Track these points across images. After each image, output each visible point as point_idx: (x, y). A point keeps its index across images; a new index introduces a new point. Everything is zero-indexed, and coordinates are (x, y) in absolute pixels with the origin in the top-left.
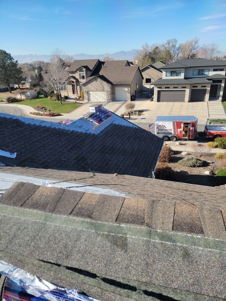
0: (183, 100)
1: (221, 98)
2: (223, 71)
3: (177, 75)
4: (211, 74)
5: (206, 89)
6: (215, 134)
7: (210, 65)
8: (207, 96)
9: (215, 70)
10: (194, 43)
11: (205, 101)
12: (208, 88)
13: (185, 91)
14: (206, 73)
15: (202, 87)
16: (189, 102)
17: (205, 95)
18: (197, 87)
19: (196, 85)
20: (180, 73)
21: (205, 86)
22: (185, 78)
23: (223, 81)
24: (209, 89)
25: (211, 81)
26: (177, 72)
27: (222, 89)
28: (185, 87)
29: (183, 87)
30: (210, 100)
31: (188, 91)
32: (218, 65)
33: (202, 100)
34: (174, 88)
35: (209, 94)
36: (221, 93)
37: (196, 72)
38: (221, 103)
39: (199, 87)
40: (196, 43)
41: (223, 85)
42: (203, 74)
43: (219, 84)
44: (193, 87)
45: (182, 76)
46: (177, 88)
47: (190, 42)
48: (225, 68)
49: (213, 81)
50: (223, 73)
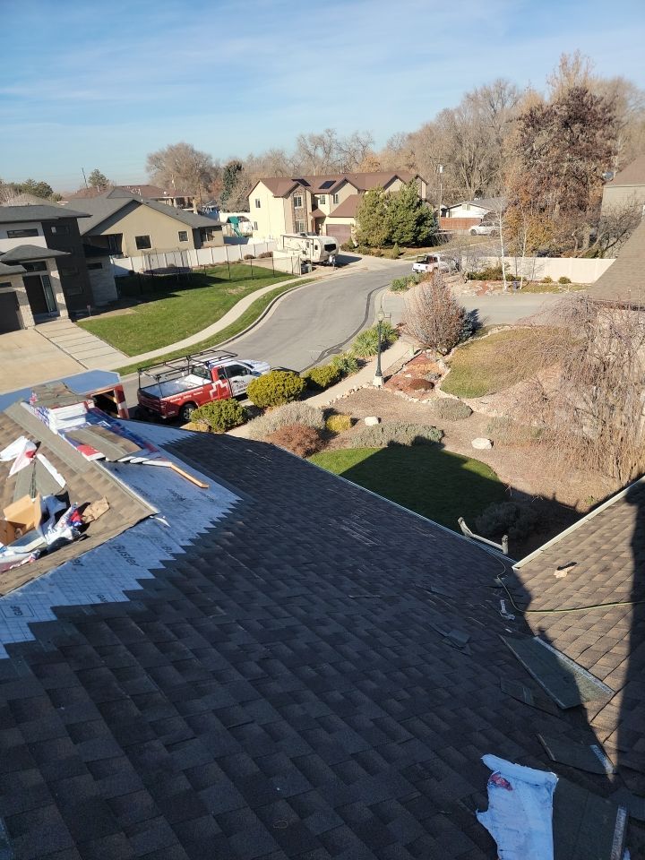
1: (64, 313)
2: (37, 235)
4: (7, 245)
5: (14, 293)
6: (179, 404)
8: (26, 312)
9: (12, 235)
11: (26, 329)
12: (19, 289)
17: (18, 309)
21: (9, 285)
23: (52, 264)
24: (23, 290)
25: (20, 268)
27: (57, 285)
30: (38, 321)
32: (17, 219)
33: (14, 325)
35: (29, 306)
36: (60, 298)
38: (73, 325)
41: (55, 274)
43: (42, 273)
48: (39, 227)
49: (25, 266)
50: (40, 241)
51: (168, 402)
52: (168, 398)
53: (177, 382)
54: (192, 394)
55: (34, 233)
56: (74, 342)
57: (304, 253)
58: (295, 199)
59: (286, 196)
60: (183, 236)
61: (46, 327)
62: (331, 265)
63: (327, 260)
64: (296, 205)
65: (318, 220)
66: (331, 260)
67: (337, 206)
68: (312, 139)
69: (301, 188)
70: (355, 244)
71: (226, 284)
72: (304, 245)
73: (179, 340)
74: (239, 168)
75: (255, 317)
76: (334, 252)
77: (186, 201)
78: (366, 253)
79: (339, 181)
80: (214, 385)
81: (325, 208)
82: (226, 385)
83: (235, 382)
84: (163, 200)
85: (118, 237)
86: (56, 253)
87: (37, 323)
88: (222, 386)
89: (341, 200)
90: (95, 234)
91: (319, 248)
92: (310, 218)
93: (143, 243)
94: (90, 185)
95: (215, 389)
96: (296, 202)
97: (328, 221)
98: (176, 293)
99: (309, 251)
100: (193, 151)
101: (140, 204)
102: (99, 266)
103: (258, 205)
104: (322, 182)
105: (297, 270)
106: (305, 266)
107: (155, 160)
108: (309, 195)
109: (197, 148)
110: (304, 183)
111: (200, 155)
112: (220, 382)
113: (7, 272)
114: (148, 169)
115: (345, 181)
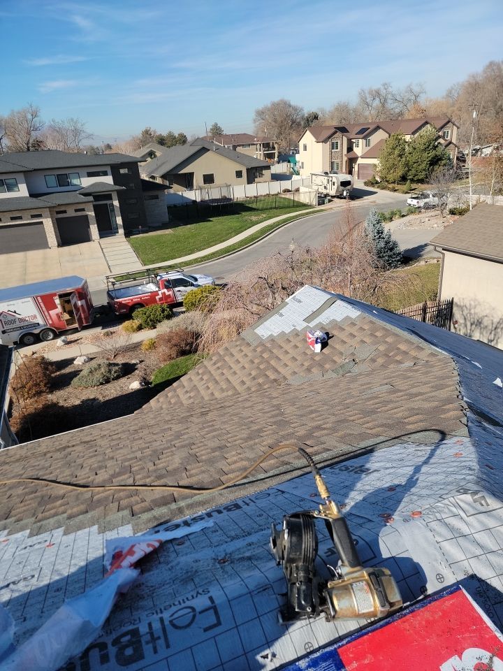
0: (44, 245)
1: (121, 231)
2: (107, 175)
3: (10, 189)
4: (86, 182)
5: (87, 216)
6: (130, 305)
7: (77, 165)
8: (94, 230)
9: (90, 175)
10: (29, 117)
11: (94, 241)
12: (90, 213)
13: (41, 223)
14: (75, 181)
15: (77, 211)
16: (59, 246)
17: (89, 227)
18: (65, 212)
19: (63, 209)
20: (16, 185)
21: (83, 210)
22: (33, 195)
23: (115, 196)
24: (93, 214)
25: (91, 198)
26: (7, 181)
27: (117, 211)
28: (40, 216)
29: (33, 216)
30: (102, 236)
31: (48, 224)
32: (93, 164)
33: (86, 238)
34: (13, 219)
35: (96, 226)
36: (119, 220)
37: (52, 181)
38: (124, 239)
39: (71, 213)
40: (34, 115)
41: (116, 203)
42: (68, 184)
43: (108, 202)
44: (58, 213)
45: (22, 191)
46: (20, 218)
47: (19, 113)
48: (109, 170)
49: (94, 197)
50: (109, 180)
51: (120, 303)
52: (120, 300)
53: (140, 288)
54: (141, 298)
55: (105, 174)
56: (115, 253)
57: (325, 187)
58: (333, 144)
59: (325, 141)
60: (239, 174)
61: (107, 241)
62: (345, 198)
63: (342, 194)
64: (333, 148)
65: (352, 161)
66: (345, 194)
67: (368, 148)
68: (371, 92)
69: (339, 134)
70: (379, 180)
71: (253, 213)
72: (325, 182)
73: (186, 255)
74: (316, 117)
75: (253, 239)
76: (349, 187)
77: (271, 146)
78: (383, 188)
79: (372, 127)
80: (160, 293)
81: (358, 151)
82: (170, 293)
83: (179, 291)
84: (254, 144)
85: (191, 175)
86: (118, 188)
87: (101, 238)
88: (167, 293)
89: (372, 144)
90: (174, 172)
91: (336, 184)
92: (345, 159)
93: (209, 179)
94: (210, 134)
95: (161, 296)
96: (334, 146)
97: (360, 161)
98: (211, 219)
99: (329, 186)
100: (290, 106)
101: (209, 150)
102: (157, 197)
103: (305, 148)
104: (359, 129)
105: (315, 202)
106: (322, 199)
107: (260, 114)
108: (345, 139)
109: (293, 103)
110: (343, 130)
111: (295, 109)
112: (165, 290)
113: (81, 201)
114: (255, 121)
115: (378, 128)
